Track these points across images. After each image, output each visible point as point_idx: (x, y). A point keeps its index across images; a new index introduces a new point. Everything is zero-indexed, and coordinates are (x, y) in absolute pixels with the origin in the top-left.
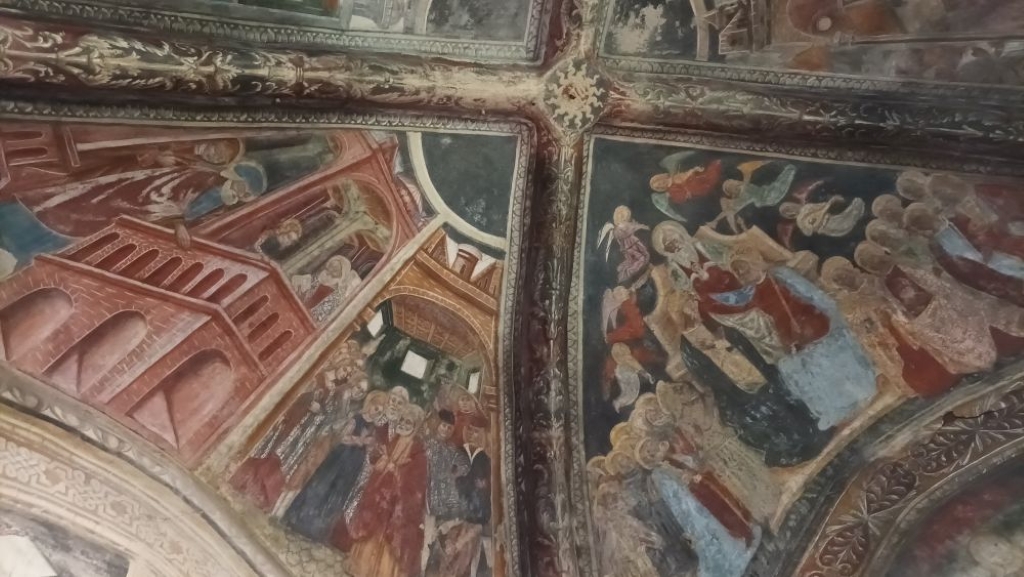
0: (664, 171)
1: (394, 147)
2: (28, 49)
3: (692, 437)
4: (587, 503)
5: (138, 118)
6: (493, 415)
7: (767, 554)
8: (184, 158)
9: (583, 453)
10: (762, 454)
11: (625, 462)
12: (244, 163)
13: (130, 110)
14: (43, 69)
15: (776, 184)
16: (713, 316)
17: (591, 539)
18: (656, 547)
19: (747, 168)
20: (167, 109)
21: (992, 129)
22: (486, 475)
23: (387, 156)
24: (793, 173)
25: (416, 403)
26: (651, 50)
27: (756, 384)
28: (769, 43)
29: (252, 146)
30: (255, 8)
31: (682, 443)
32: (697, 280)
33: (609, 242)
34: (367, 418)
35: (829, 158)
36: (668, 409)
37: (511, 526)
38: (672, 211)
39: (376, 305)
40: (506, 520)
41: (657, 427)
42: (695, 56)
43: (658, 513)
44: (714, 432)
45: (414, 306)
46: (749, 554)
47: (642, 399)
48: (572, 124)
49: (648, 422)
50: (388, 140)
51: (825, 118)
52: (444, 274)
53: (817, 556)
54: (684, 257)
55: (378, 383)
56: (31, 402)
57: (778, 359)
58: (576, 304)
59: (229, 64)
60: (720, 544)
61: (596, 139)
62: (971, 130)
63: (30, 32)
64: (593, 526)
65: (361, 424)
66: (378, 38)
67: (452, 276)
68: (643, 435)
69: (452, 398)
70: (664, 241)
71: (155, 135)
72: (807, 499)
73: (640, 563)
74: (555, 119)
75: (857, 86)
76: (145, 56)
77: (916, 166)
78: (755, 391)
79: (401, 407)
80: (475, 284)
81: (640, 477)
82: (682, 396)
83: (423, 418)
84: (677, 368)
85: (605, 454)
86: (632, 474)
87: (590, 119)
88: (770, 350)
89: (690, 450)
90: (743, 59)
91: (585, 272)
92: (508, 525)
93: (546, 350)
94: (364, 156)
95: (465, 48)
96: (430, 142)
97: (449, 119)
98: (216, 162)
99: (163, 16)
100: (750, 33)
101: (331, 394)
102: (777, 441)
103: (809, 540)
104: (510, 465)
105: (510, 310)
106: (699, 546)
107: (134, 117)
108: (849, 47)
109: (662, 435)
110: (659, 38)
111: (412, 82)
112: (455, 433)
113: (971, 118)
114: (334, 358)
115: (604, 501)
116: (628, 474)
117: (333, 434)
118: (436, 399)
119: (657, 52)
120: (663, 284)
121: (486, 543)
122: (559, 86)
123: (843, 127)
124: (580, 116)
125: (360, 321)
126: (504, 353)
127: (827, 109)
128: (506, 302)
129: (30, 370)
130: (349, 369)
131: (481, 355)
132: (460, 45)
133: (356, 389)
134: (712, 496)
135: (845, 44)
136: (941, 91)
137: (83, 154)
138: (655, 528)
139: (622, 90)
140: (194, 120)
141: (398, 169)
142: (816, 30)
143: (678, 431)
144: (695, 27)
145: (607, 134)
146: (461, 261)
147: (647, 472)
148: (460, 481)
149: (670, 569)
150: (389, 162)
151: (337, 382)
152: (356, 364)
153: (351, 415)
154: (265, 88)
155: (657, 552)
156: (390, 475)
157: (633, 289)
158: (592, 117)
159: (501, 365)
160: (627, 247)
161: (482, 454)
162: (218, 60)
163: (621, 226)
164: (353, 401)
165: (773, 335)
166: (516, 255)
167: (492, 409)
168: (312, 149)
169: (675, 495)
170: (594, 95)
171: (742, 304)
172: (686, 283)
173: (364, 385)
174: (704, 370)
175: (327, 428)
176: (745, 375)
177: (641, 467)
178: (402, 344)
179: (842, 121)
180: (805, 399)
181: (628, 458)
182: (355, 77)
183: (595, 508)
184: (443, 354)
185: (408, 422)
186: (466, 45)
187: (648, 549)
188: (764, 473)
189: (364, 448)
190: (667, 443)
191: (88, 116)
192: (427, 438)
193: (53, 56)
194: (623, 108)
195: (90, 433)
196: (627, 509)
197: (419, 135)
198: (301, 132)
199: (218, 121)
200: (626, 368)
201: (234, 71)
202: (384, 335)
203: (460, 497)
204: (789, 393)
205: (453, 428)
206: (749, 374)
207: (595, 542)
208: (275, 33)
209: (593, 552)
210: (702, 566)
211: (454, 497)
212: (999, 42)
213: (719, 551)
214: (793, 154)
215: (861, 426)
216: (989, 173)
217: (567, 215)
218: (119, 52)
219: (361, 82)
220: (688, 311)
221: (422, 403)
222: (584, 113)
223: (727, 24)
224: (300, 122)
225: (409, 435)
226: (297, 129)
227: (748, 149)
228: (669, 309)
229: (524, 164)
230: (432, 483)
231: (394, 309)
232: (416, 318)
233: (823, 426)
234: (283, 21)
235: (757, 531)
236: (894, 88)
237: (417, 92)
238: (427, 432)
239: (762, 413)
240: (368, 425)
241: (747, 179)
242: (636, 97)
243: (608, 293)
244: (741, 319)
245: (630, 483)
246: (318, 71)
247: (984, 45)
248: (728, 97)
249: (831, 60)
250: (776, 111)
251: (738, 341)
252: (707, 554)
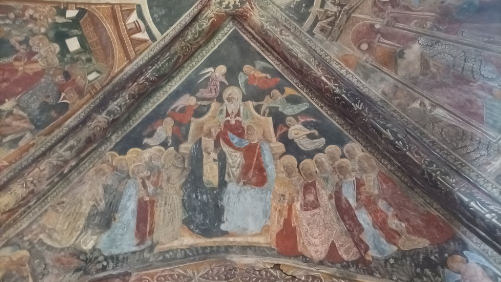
0: (254, 66)
3: (162, 181)
4: (91, 166)
6: (88, 96)
7: (142, 256)
9: (112, 146)
10: (185, 215)
11: (124, 165)
15: (295, 107)
16: (221, 141)
17: (76, 180)
18: (98, 208)
19: (289, 91)
21: (399, 140)
22: (60, 113)
24: (306, 107)
25: (59, 58)
26: (286, 9)
27: (212, 184)
28: (337, 40)
31: (155, 179)
32: (228, 121)
33: (206, 76)
34: (31, 43)
35: (327, 113)
36: (165, 161)
37: (48, 142)
38: (243, 85)
39: (78, 6)
40: (49, 138)
41: (152, 163)
42: (302, 25)
43: (115, 197)
44: (174, 187)
45: (96, 23)
46: (134, 249)
47: (158, 147)
48: (220, 3)
49: (150, 158)
51: (331, 85)
52: (121, 24)
53: (159, 274)
54: (232, 107)
55: (50, 35)
57: (230, 181)
60: (126, 233)
61: (235, 30)
62: (389, 134)
64: (83, 176)
65: (26, 42)
67: (124, 27)
68: (143, 161)
69: (77, 72)
70: (230, 94)
73: (84, 207)
75: (361, 87)
77: (362, 144)
78: (208, 186)
79: (50, 52)
80: (131, 40)
81: (124, 176)
82: (175, 161)
83: (55, 66)
84: (186, 148)
85: (120, 154)
86: (122, 172)
88: (231, 175)
89: (156, 184)
90: (321, 41)
92: (47, 140)
93: (131, 84)
100: (332, 30)
101: (24, 18)
102: (196, 215)
104: (76, 122)
105: (139, 66)
108: (368, 65)
109: (151, 169)
110: (292, 6)
112: (63, 85)
113: (395, 130)
114: (39, 7)
115: (97, 172)
116: (120, 170)
118: (69, 65)
119: (287, 12)
120: (213, 112)
121: (28, 135)
123: (336, 95)
124: (226, 2)
125: (65, 5)
126: (120, 79)
127: (335, 81)
128: (140, 60)
130: (42, 17)
131: (108, 70)
133: (38, 28)
135: (367, 62)
136: (395, 115)
138: (107, 200)
139: (253, 6)
142: (359, 47)
143: (159, 172)
144: (310, 12)
145: (242, 31)
146: (133, 26)
147: (128, 177)
148: (45, 103)
151: (31, 16)
152: (47, 19)
153: (25, 35)
155: (96, 211)
156: (17, 71)
157: (199, 103)
158: (232, 7)
159: (114, 82)
160: (212, 84)
161: (67, 104)
163: (217, 74)
164: (31, 30)
166: (161, 46)
167: (90, 93)
169: (130, 196)
171: (238, 146)
172: (223, 119)
173: (43, 30)
174: (197, 160)
175: (9, 29)
176: (211, 176)
177: (128, 172)
178: (75, 31)
179: (337, 91)
180: (226, 208)
183: (92, 170)
184: (91, 52)
185: (47, 61)
187: (94, 206)
188: (178, 223)
189: (17, 51)
190: (149, 173)
192: (48, 74)
194: (249, 15)
196: (104, 182)
200: (165, 130)
202: (71, 21)
203: (38, 108)
204: (222, 200)
205: (65, 82)
206: (213, 177)
207: (76, 183)
209: (70, 185)
210: (108, 233)
211: (35, 106)
212: (435, 105)
213: (122, 235)
214: (313, 100)
215: (240, 242)
216: (391, 170)
220: (213, 130)
221: (61, 61)
222: (229, 3)
223: (325, 20)
225: (42, 66)
227: (296, 84)
228: (206, 123)
230: (31, 91)
231: (86, 15)
232: (92, 28)
233: (223, 227)
235: (148, 243)
236: (377, 100)
238: (51, 72)
240: (28, 45)
241: (285, 95)
242: (256, 13)
243: (187, 96)
244: (232, 152)
245: (117, 174)
247: (427, 102)
249: (358, 66)
250: (312, 66)
251: (222, 160)
252: (115, 231)
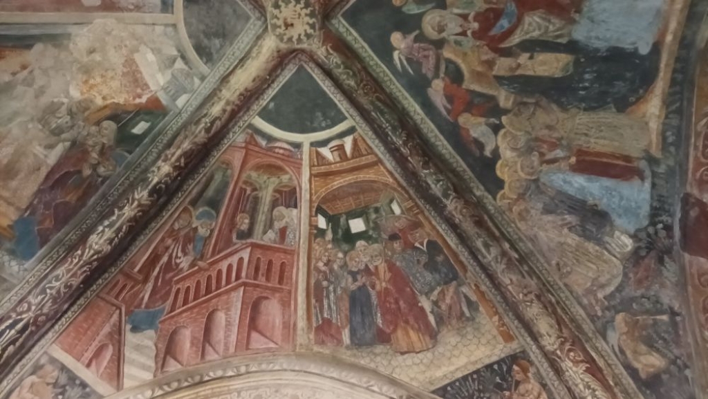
1: (252, 136)
2: (72, 269)
3: (550, 136)
4: (513, 225)
5: (144, 238)
6: (420, 217)
7: (661, 176)
8: (174, 236)
9: (490, 197)
10: (610, 108)
11: (518, 184)
12: (197, 213)
13: (139, 239)
14: (85, 269)
16: (503, 45)
17: (530, 245)
18: (574, 224)
20: (150, 223)
22: (441, 251)
23: (253, 143)
25: (373, 243)
27: (568, 64)
29: (194, 203)
30: (138, 149)
31: (545, 146)
32: (474, 33)
33: (405, 63)
34: (355, 269)
36: (520, 130)
37: (475, 269)
38: (422, 7)
39: (314, 214)
40: (470, 268)
41: (521, 148)
43: (562, 202)
44: (563, 121)
45: (333, 197)
46: (647, 185)
47: (500, 138)
48: (308, 36)
49: (514, 149)
50: (247, 136)
52: (333, 168)
53: (699, 154)
54: (453, 27)
55: (346, 249)
56: (197, 379)
57: (570, 34)
58: (418, 114)
59: (141, 192)
60: (619, 192)
61: (342, 16)
64: (526, 236)
65: (354, 275)
66: (196, 98)
67: (338, 165)
68: (517, 159)
69: (390, 226)
70: (433, 29)
72: (673, 112)
73: (569, 241)
74: (298, 44)
76: (110, 226)
78: (571, 70)
79: (366, 251)
80: (353, 157)
81: (534, 186)
83: (382, 248)
84: (507, 99)
85: (502, 188)
87: (314, 23)
88: (559, 33)
89: (554, 146)
91: (407, 91)
92: (473, 270)
93: (410, 165)
94: (244, 154)
95: (233, 55)
96: (265, 115)
97: (262, 94)
98: (187, 224)
99: (112, 193)
101: (328, 272)
102: (615, 90)
103: (688, 146)
104: (452, 235)
105: (386, 151)
106: (603, 204)
107: (142, 240)
109: (529, 150)
111: (216, 110)
112: (405, 243)
114: (315, 255)
115: (522, 217)
116: (525, 190)
117: (344, 290)
118: (382, 233)
120: (456, 55)
121: (464, 289)
122: (280, 27)
124: (307, 27)
125: (313, 228)
126: (402, 177)
128: (379, 150)
129: (194, 363)
130: (327, 254)
131: (389, 190)
132: (230, 56)
133: (338, 260)
134: (590, 164)
137: (140, 271)
138: (566, 212)
140: (163, 217)
141: (263, 143)
143: (537, 139)
145: (344, 6)
146: (336, 153)
147: (536, 181)
148: (426, 266)
149: (592, 232)
150: (257, 144)
151: (325, 265)
152: (329, 249)
153: (345, 274)
154: (166, 183)
155: (577, 227)
156: (386, 289)
157: (442, 75)
158: (314, 20)
159: (404, 184)
160: (416, 54)
161: (429, 243)
162: (137, 196)
163: (403, 46)
164: (341, 267)
165: (552, 21)
166: (361, 121)
167: (417, 213)
168: (218, 177)
169: (565, 181)
170: (301, 9)
171: (514, 20)
172: (468, 41)
173: (340, 255)
174: (526, 86)
175: (339, 289)
176: (555, 65)
177: (530, 180)
178: (342, 220)
180: (614, 43)
181: (518, 180)
182: (192, 138)
183: (519, 225)
184: (367, 207)
185: (376, 256)
186: (232, 53)
187: (570, 229)
188: (621, 119)
189: (364, 285)
190: (536, 153)
191: (128, 257)
192: (392, 257)
193: (82, 262)
195: (230, 373)
196: (539, 212)
197: (257, 117)
198: (207, 175)
199: (172, 207)
200: (475, 126)
201: (145, 193)
202: (330, 224)
203: (432, 273)
204: (597, 50)
205: (402, 241)
206: (558, 61)
207: (533, 246)
208: (157, 148)
209: (536, 253)
210: (614, 217)
211: (429, 277)
213: (621, 198)
215: (679, 23)
217: (356, 83)
218: (101, 235)
219: (196, 136)
220: (484, 58)
221: (376, 241)
222: (308, 24)
224: (203, 171)
225: (382, 263)
226: (204, 175)
228: (473, 68)
229: (319, 72)
230: (411, 278)
231: (324, 207)
232: (338, 202)
233: (644, 50)
234: (153, 141)
235: (643, 164)
237: (224, 111)
238: (390, 253)
239: (587, 80)
240: (357, 273)
243: (430, 91)
244: (522, 30)
245: (530, 195)
246: (176, 153)
251: (532, 46)
252: (614, 206)
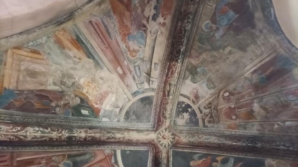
0: (194, 160)
1: (112, 155)
2: (9, 132)
5: (37, 149)
8: (48, 161)
12: (67, 162)
13: (35, 147)
14: (12, 137)
15: (229, 164)
19: (219, 159)
20: (46, 146)
21: (289, 147)
23: (110, 158)
24: (233, 160)
26: (186, 124)
28: (219, 122)
29: (70, 156)
35: (243, 156)
42: (199, 126)
48: (165, 146)
50: (111, 153)
51: (239, 144)
59: (66, 133)
61: (173, 150)
62: (283, 147)
63: (12, 127)
66: (110, 124)
71: (41, 154)
74: (160, 145)
75: (247, 134)
76: (43, 132)
87: (170, 145)
90: (213, 127)
94: (103, 158)
95: (134, 125)
96: (123, 153)
97: (129, 145)
98: (58, 162)
100: (213, 119)
107: (36, 149)
108: (242, 123)
110: (188, 121)
111: (118, 135)
113: (282, 144)
119: (188, 125)
122: (161, 135)
123: (245, 146)
124: (167, 144)
127: (240, 141)
132: (133, 125)
136: (271, 136)
137: (18, 161)
139: (179, 136)
140: (53, 149)
141: (113, 161)
142: (232, 119)
144: (198, 119)
145: (176, 149)
150: (110, 159)
154: (76, 139)
158: (171, 144)
162: (63, 133)
168: (87, 156)
170: (171, 138)
182: (102, 135)
186: (134, 124)
191: (22, 150)
193: (16, 134)
194: (180, 141)
197: (120, 151)
198: (85, 151)
199: (61, 149)
201: (67, 135)
208: (81, 123)
212: (284, 122)
214: (232, 154)
216: (292, 160)
218: (35, 131)
219: (104, 136)
222: (168, 143)
223: (207, 117)
224: (85, 148)
226: (84, 150)
227: (218, 153)
229: (151, 159)
234: (83, 120)
236: (257, 135)
237: (120, 138)
241: (219, 162)
242: (183, 138)
246: (92, 134)
247: (279, 123)
248: (210, 138)
249: (238, 127)
250: (224, 142)
